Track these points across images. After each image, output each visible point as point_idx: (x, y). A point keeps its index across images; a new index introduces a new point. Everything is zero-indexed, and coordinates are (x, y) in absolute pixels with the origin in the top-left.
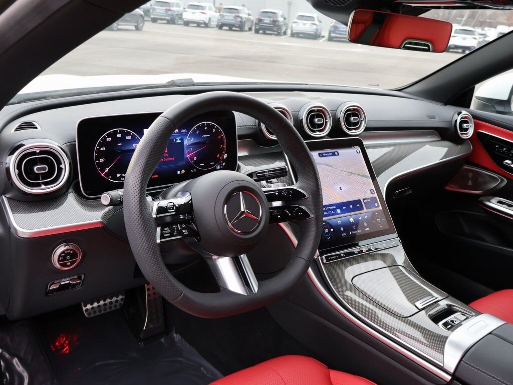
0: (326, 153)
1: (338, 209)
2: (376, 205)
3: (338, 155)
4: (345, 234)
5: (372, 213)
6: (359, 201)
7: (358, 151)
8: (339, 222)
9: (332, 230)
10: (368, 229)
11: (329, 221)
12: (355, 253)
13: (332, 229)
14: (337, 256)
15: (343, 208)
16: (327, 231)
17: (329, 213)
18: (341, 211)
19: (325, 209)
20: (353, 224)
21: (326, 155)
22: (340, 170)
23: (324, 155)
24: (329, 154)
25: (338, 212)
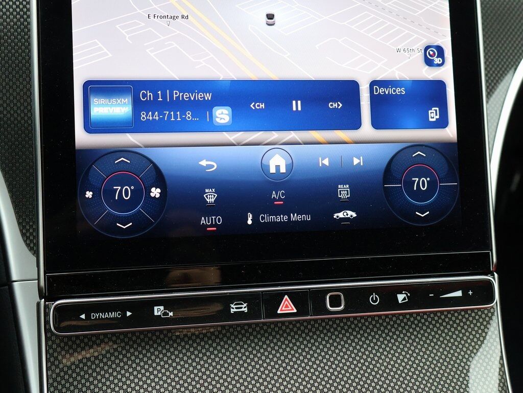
1: (222, 104)
2: (433, 115)
4: (218, 220)
5: (400, 146)
8: (204, 163)
9: (156, 192)
10: (351, 214)
11: (151, 154)
12: (232, 311)
13: (159, 190)
14: (129, 314)
15: (254, 106)
16: (127, 196)
17: (170, 116)
18: (234, 116)
19: (156, 96)
20: (278, 181)
25: (218, 120)
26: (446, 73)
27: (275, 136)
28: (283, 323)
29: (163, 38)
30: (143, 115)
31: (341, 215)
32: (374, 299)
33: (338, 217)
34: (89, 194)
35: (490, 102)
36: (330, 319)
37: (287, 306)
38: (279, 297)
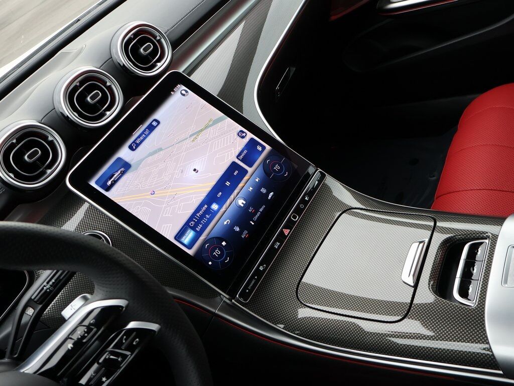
0: (139, 137)
1: (211, 204)
2: (260, 148)
3: (158, 122)
4: (246, 232)
5: (262, 165)
6: (233, 166)
7: (184, 92)
8: (225, 223)
9: (224, 243)
10: (272, 194)
11: (212, 235)
12: (277, 247)
13: (224, 242)
14: (256, 277)
15: (219, 195)
16: (219, 252)
17: (203, 222)
18: (217, 203)
19: (194, 221)
20: (247, 206)
21: (141, 138)
22: (177, 143)
23: (138, 142)
24: (145, 134)
25: (215, 209)
26: (250, 135)
27: (232, 197)
28: (290, 237)
29: (178, 205)
30: (197, 229)
31: (270, 197)
32: (302, 206)
34: (210, 263)
36: (298, 223)
37: (286, 232)
38: (282, 231)
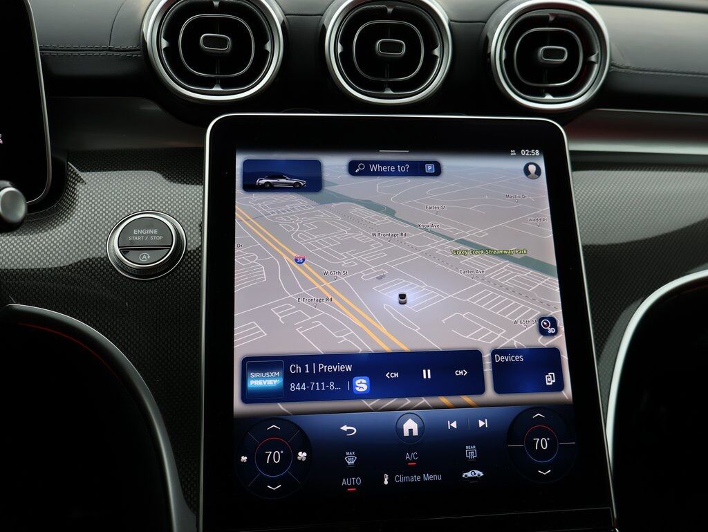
0: (383, 163)
1: (361, 375)
2: (550, 379)
3: (438, 171)
4: (358, 481)
5: (521, 409)
6: (471, 358)
7: (532, 168)
8: (345, 428)
9: (302, 455)
10: (478, 473)
11: (302, 421)
15: (389, 375)
16: (277, 459)
17: (315, 386)
18: (372, 385)
19: (304, 369)
20: (411, 443)
21: (384, 169)
22: (427, 230)
23: (373, 168)
24: (397, 168)
25: (357, 389)
26: (559, 341)
27: (407, 401)
29: (310, 318)
30: (292, 386)
31: (469, 474)
33: (466, 476)
34: (244, 459)
35: (600, 364)
